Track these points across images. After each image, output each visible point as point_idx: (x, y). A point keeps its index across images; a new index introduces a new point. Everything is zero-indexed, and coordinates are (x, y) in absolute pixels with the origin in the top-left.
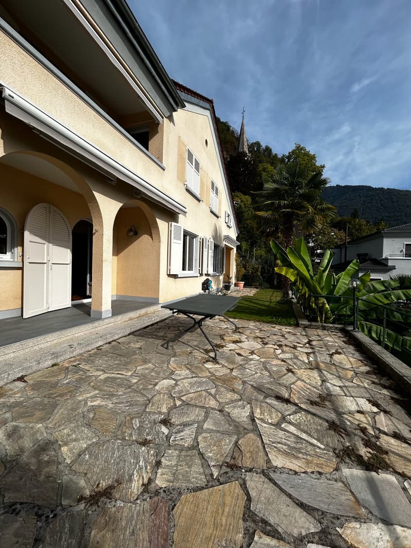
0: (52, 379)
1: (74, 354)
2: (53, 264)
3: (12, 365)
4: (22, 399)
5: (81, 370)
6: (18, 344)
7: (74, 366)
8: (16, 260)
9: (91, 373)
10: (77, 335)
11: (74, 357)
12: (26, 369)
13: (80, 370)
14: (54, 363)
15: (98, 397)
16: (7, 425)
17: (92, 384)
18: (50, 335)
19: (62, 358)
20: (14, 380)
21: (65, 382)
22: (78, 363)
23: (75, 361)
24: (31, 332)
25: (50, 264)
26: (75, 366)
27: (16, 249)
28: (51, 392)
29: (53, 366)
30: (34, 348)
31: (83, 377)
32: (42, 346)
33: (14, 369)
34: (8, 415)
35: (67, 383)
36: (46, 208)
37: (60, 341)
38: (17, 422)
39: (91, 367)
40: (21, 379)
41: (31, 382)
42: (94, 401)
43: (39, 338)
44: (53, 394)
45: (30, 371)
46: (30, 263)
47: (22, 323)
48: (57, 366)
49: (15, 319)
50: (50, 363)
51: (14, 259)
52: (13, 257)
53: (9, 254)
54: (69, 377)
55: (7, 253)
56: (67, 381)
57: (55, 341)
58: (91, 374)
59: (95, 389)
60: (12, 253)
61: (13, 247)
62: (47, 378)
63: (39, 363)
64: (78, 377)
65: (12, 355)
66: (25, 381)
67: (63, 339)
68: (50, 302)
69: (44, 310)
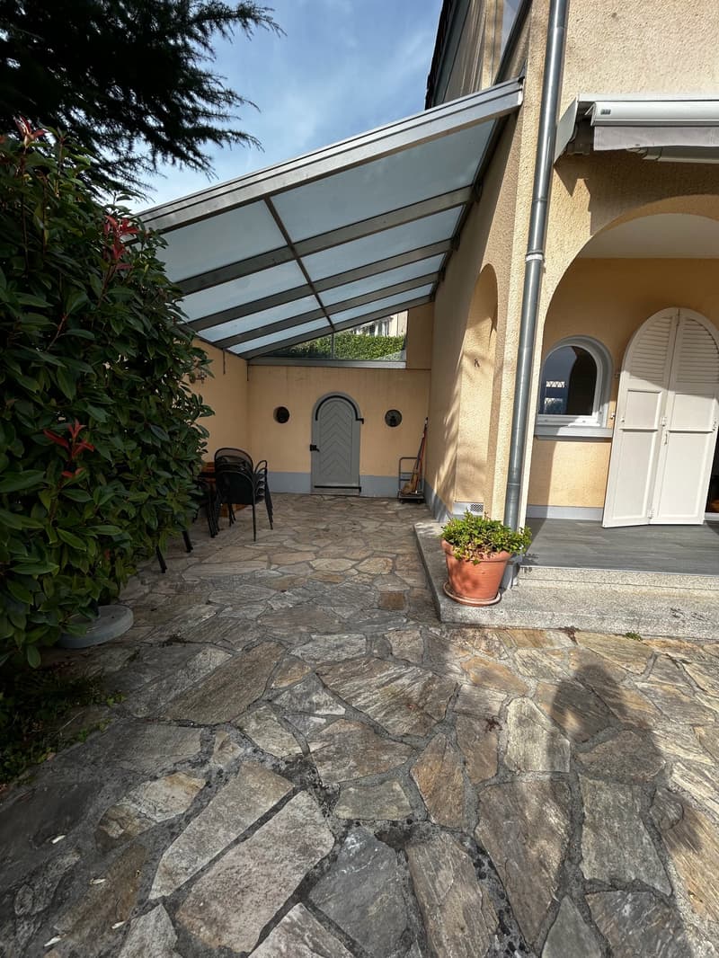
0: (617, 663)
1: (680, 633)
2: (671, 432)
3: (563, 602)
4: (559, 669)
5: (684, 680)
6: (577, 570)
7: (671, 658)
8: (604, 425)
9: (708, 701)
10: (696, 593)
11: (678, 638)
12: (582, 619)
13: (682, 676)
14: (630, 630)
15: (707, 779)
16: (525, 700)
17: (701, 731)
18: (635, 573)
19: (651, 630)
20: (560, 629)
21: (640, 685)
22: (683, 657)
23: (677, 649)
24: (603, 555)
25: (664, 433)
26: (674, 662)
27: (606, 405)
28: (606, 687)
29: (629, 635)
30: (603, 587)
31: (685, 699)
32: (618, 588)
33: (562, 610)
34: (532, 683)
35: (644, 691)
36: (671, 318)
37: (656, 591)
38: (539, 705)
39: (713, 687)
40: (570, 631)
41: (582, 647)
42: (691, 780)
43: (614, 573)
44: (607, 695)
45: (585, 626)
46: (624, 430)
47: (596, 535)
48: (636, 641)
49: (588, 525)
50: (623, 627)
51: (601, 424)
52: (600, 420)
53: (595, 415)
54: (652, 677)
55: (593, 413)
56: (645, 685)
57: (644, 589)
58: (706, 704)
59: (706, 751)
60: (600, 413)
61: (602, 403)
62: (610, 654)
63: (603, 619)
64: (672, 690)
65: (567, 586)
66: (574, 640)
67: (660, 591)
68: (655, 506)
69: (641, 519)
